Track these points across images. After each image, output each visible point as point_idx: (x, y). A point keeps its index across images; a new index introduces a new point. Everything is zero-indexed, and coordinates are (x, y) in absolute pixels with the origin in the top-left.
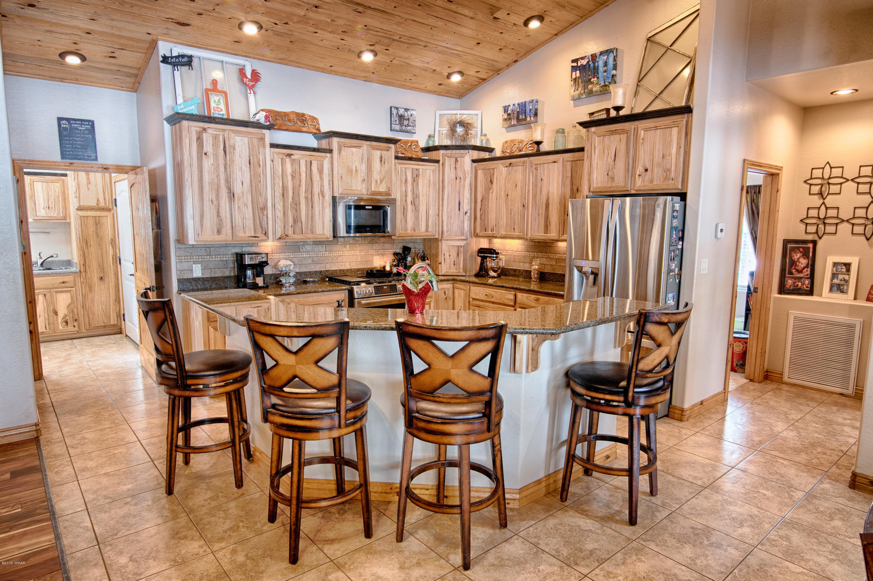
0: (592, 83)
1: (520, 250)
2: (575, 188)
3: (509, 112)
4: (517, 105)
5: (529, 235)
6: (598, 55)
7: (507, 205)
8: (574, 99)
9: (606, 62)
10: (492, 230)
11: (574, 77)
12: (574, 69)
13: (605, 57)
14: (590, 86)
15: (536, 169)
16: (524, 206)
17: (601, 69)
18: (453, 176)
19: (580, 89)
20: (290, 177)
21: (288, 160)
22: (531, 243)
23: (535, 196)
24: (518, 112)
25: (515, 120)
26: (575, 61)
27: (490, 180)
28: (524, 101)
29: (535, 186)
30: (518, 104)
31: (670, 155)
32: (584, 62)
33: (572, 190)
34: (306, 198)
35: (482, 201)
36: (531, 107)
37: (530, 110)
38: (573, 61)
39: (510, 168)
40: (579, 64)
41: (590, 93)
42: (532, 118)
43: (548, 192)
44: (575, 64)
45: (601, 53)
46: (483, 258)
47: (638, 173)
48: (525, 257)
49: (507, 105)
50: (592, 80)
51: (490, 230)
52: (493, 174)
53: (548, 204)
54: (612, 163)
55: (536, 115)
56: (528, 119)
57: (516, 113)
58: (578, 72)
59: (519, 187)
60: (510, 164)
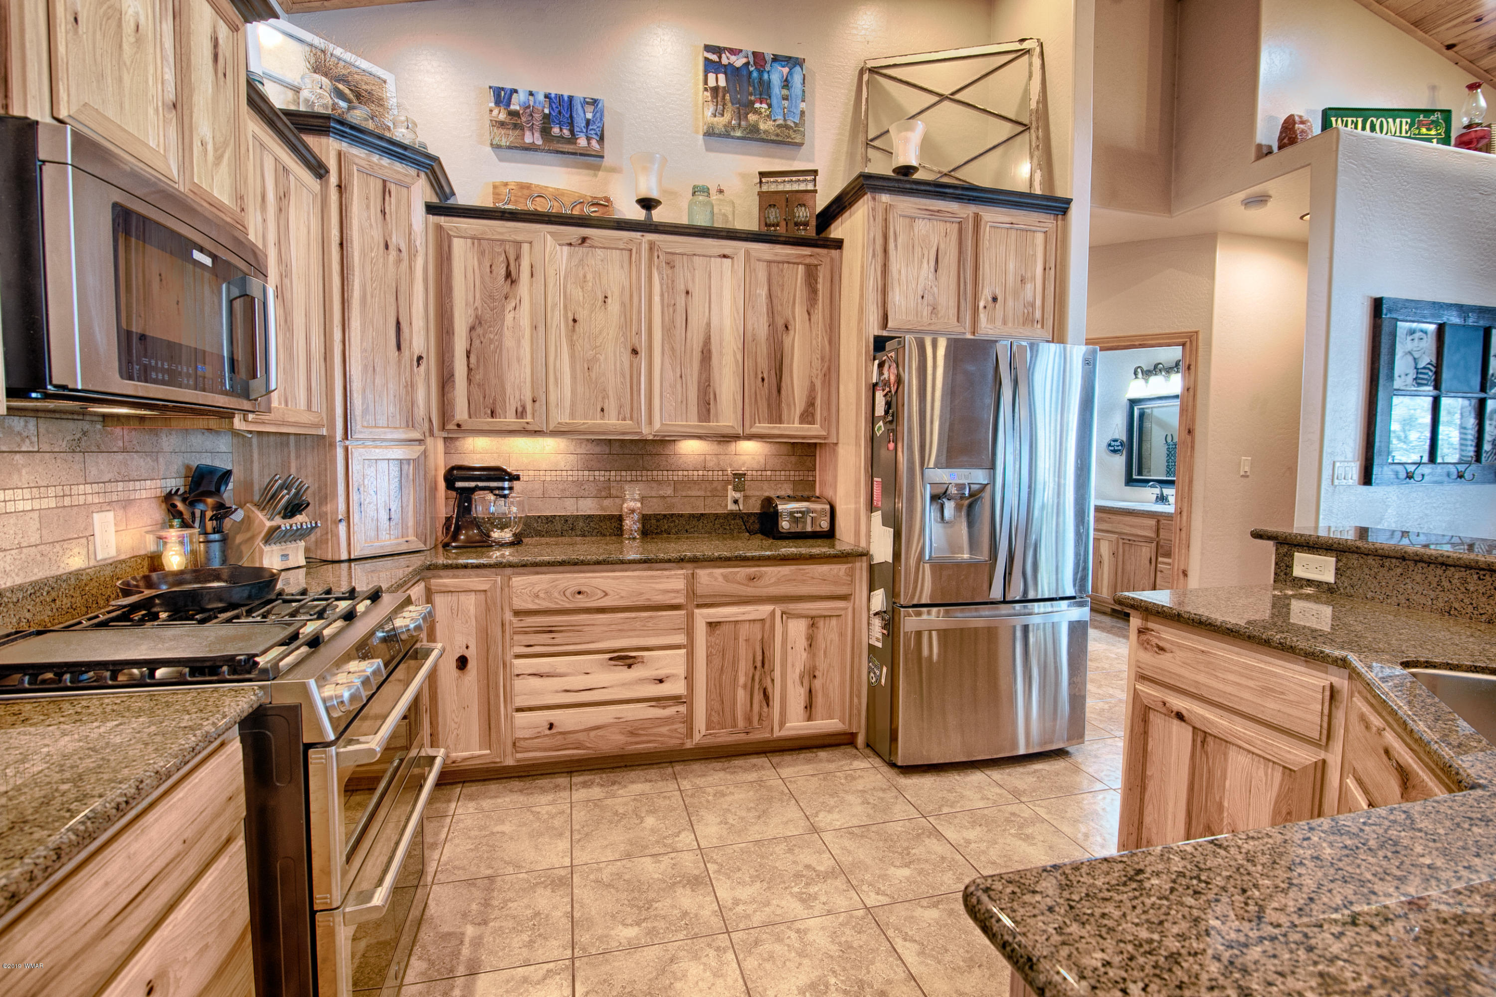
0: (757, 112)
1: (562, 465)
2: (780, 323)
3: (514, 107)
4: (541, 97)
5: (657, 425)
6: (769, 58)
7: (572, 345)
8: (710, 133)
9: (786, 80)
10: (521, 413)
11: (712, 83)
12: (710, 66)
13: (786, 70)
14: (752, 117)
15: (670, 265)
16: (635, 352)
17: (777, 90)
18: (377, 235)
19: (727, 116)
22: (597, 449)
23: (668, 331)
24: (546, 117)
25: (537, 135)
26: (718, 50)
27: (503, 272)
28: (566, 94)
29: (669, 306)
30: (547, 96)
31: (1034, 278)
32: (739, 62)
33: (772, 324)
35: (472, 329)
36: (589, 116)
37: (588, 122)
38: (708, 48)
39: (581, 251)
40: (725, 61)
41: (753, 135)
42: (594, 143)
43: (709, 325)
44: (714, 57)
45: (776, 59)
46: (465, 498)
47: (982, 304)
48: (578, 483)
49: (508, 86)
50: (757, 105)
51: (511, 412)
52: (518, 258)
53: (710, 351)
54: (931, 276)
55: (601, 139)
56: (582, 142)
57: (537, 116)
58: (722, 77)
59: (614, 306)
60: (584, 240)
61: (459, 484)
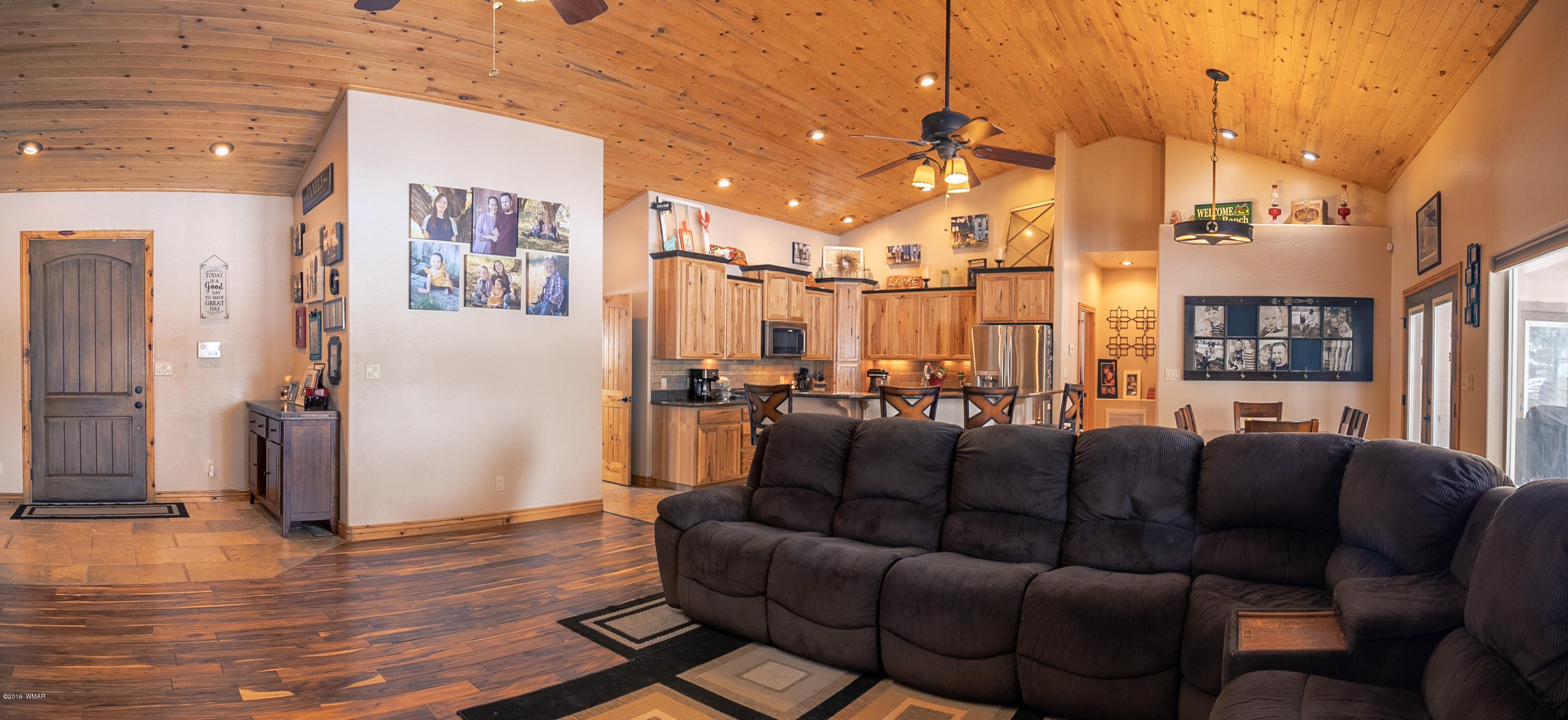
0: (969, 238)
1: (906, 370)
2: (963, 318)
3: (893, 252)
4: (901, 247)
5: (923, 356)
6: (973, 217)
7: (899, 330)
8: (954, 247)
9: (980, 224)
10: (885, 353)
11: (954, 231)
12: (953, 225)
13: (980, 220)
14: (968, 240)
15: (928, 301)
16: (916, 331)
17: (976, 228)
18: (846, 305)
19: (959, 241)
20: (736, 303)
21: (736, 289)
22: (917, 364)
23: (927, 323)
24: (902, 253)
25: (900, 259)
26: (955, 218)
27: (881, 309)
28: (908, 244)
29: (927, 315)
30: (903, 246)
31: (1040, 297)
32: (962, 221)
33: (961, 319)
34: (746, 321)
35: (873, 327)
36: (915, 250)
37: (914, 252)
38: (953, 218)
39: (902, 300)
40: (958, 222)
41: (968, 245)
42: (916, 260)
43: (939, 321)
44: (954, 221)
45: (976, 216)
46: (873, 378)
47: (1019, 309)
48: (911, 376)
49: (892, 245)
50: (969, 235)
51: (882, 352)
52: (885, 304)
53: (940, 330)
54: (999, 301)
55: (919, 257)
56: (913, 259)
57: (900, 253)
58: (957, 228)
59: (911, 315)
60: (902, 296)
61: (870, 375)
